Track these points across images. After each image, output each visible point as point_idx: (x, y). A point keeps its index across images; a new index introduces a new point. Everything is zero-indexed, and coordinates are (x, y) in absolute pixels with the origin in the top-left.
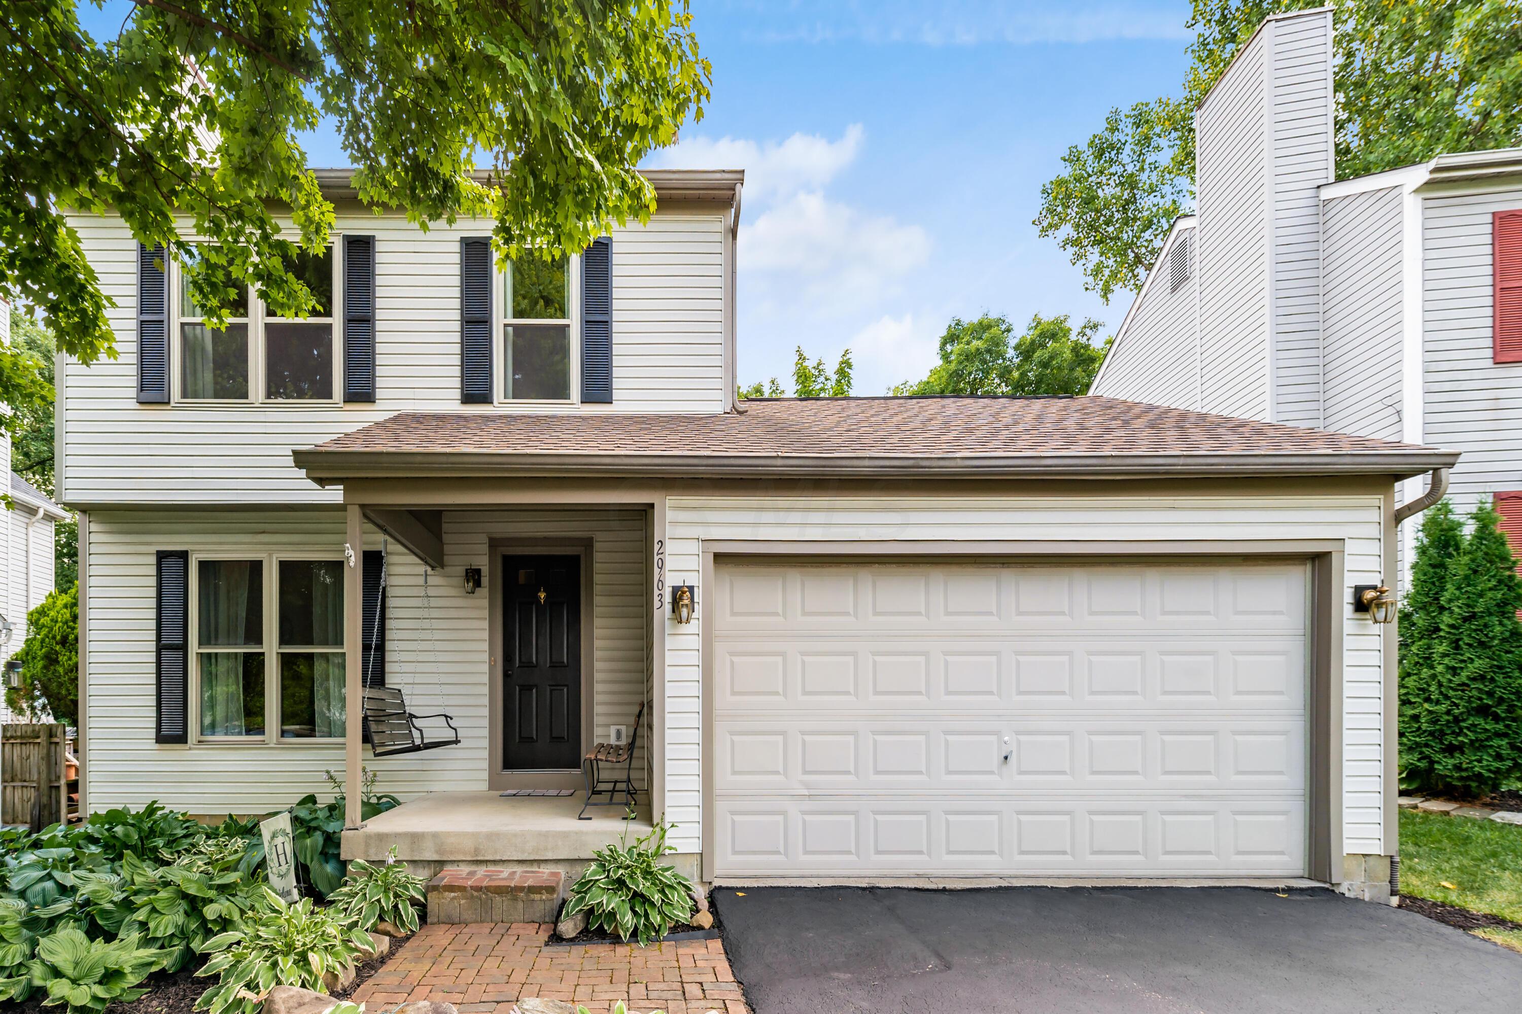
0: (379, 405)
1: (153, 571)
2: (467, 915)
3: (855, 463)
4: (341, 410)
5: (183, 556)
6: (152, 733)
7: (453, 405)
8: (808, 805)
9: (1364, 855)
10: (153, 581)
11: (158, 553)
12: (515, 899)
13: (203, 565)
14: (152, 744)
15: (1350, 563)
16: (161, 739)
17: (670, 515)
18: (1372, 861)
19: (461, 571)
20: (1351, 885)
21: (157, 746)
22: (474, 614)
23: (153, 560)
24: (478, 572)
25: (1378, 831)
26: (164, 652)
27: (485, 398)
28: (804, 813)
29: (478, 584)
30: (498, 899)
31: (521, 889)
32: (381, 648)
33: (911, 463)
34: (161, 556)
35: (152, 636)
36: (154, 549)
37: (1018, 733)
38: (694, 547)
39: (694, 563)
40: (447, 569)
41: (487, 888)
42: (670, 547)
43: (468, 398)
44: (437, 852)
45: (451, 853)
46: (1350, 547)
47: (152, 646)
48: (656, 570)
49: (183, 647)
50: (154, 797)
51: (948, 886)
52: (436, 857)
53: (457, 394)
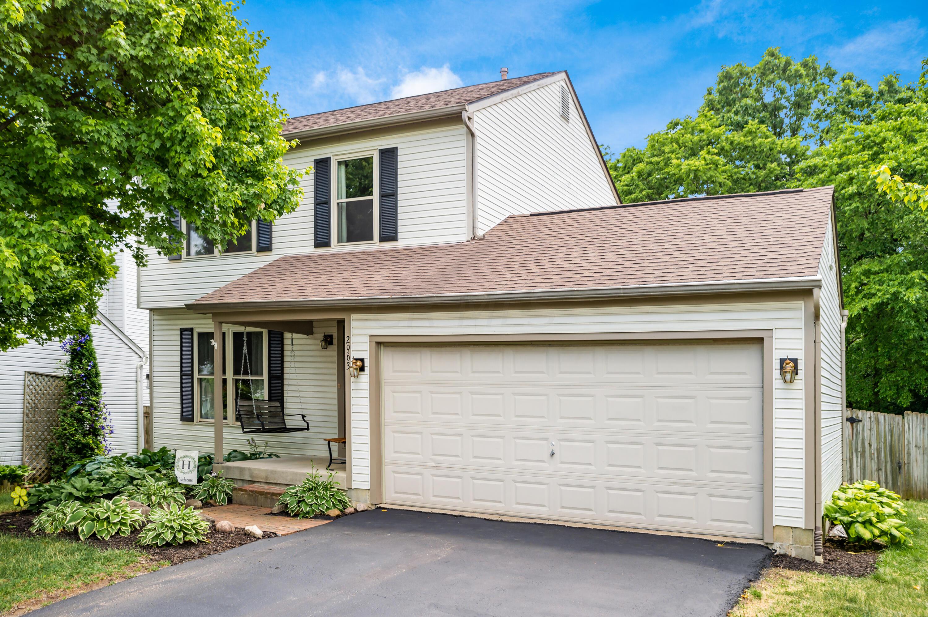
0: (274, 252)
1: (178, 338)
2: (248, 502)
3: (430, 299)
4: (256, 256)
5: (191, 330)
6: (179, 416)
7: (309, 249)
8: (435, 472)
9: (792, 528)
10: (178, 343)
11: (181, 329)
12: (267, 498)
13: (200, 334)
14: (179, 422)
15: (776, 344)
16: (183, 419)
17: (353, 324)
18: (797, 532)
19: (321, 336)
20: (781, 545)
21: (181, 422)
22: (329, 359)
23: (178, 332)
24: (331, 337)
25: (801, 513)
26: (184, 377)
27: (327, 244)
28: (433, 475)
29: (331, 343)
30: (260, 496)
31: (269, 493)
32: (281, 378)
33: (459, 298)
34: (182, 331)
35: (178, 369)
36: (179, 327)
37: (560, 440)
38: (367, 339)
39: (366, 347)
40: (315, 335)
41: (256, 491)
42: (353, 339)
43: (317, 245)
44: (250, 476)
45: (256, 478)
46: (777, 334)
47: (178, 374)
48: (346, 351)
49: (192, 375)
50: (165, 445)
51: (504, 520)
52: (250, 479)
53: (312, 243)
